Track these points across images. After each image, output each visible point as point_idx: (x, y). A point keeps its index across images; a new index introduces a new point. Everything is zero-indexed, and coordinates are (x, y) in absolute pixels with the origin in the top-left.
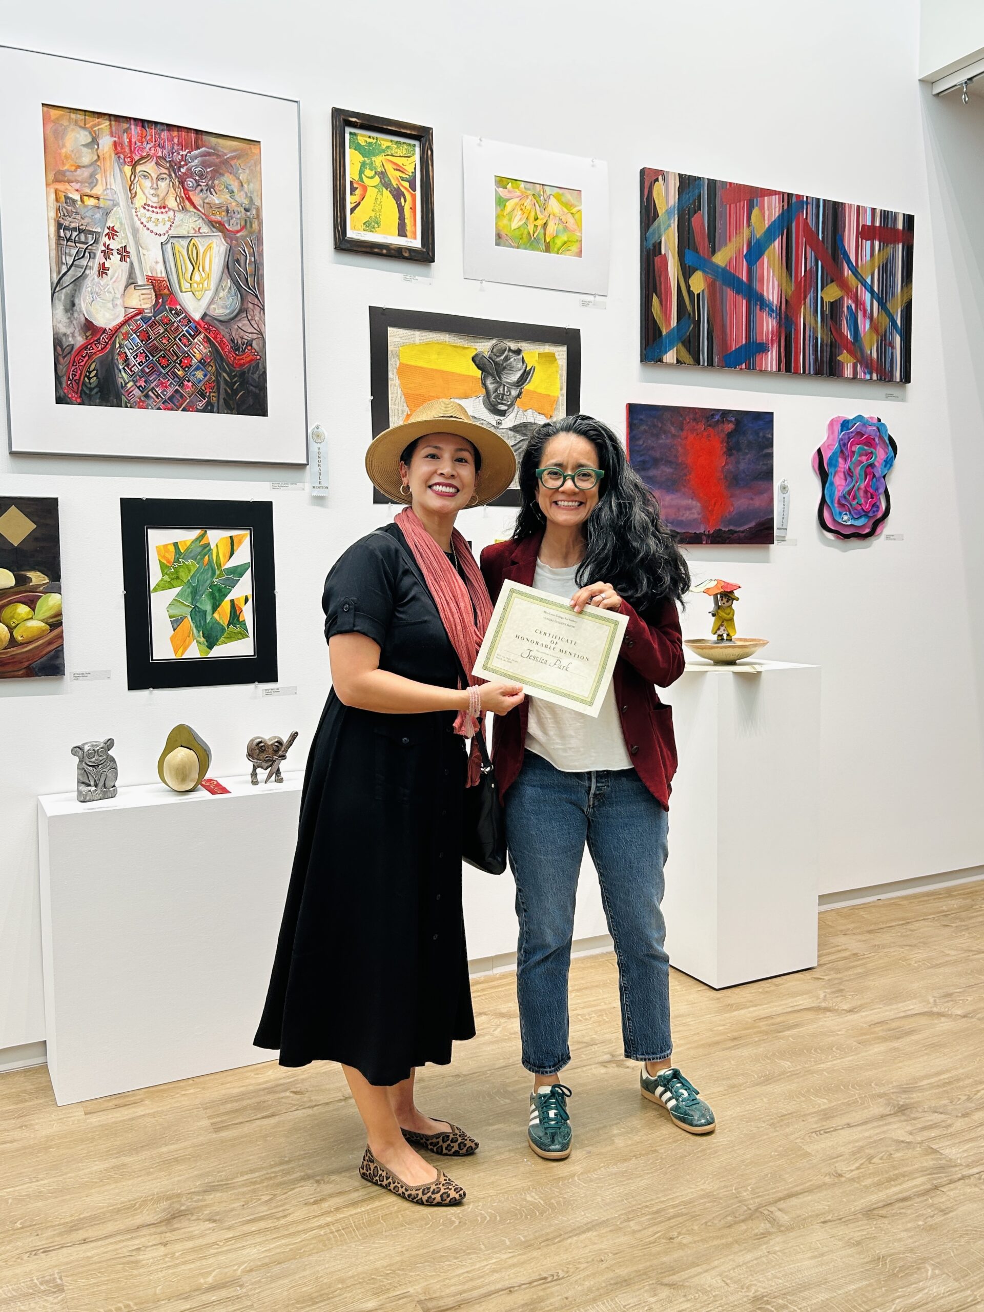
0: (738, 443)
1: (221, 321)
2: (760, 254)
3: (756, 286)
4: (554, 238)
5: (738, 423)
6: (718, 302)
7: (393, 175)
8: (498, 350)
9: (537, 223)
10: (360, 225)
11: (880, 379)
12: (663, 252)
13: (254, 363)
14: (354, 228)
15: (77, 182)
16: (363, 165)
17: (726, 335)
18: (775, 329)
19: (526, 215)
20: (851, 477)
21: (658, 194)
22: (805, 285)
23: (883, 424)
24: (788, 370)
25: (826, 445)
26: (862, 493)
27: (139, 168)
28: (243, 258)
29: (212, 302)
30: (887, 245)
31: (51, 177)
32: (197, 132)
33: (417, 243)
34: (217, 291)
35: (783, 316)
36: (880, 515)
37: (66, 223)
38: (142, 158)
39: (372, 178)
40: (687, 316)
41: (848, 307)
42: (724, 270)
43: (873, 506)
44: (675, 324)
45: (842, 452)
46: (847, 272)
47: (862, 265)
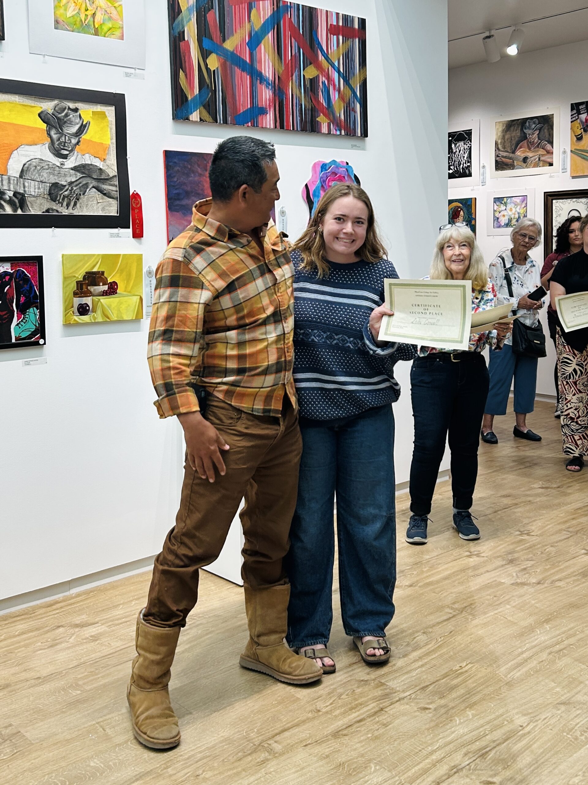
3: (257, 66)
4: (101, 24)
6: (229, 76)
8: (60, 109)
9: (87, 13)
11: (347, 134)
12: (186, 39)
17: (236, 101)
18: (271, 98)
22: (292, 66)
23: (350, 166)
24: (282, 127)
30: (348, 39)
35: (277, 88)
40: (206, 87)
41: (322, 82)
42: (232, 53)
44: (198, 92)
45: (322, 186)
46: (321, 58)
47: (331, 52)
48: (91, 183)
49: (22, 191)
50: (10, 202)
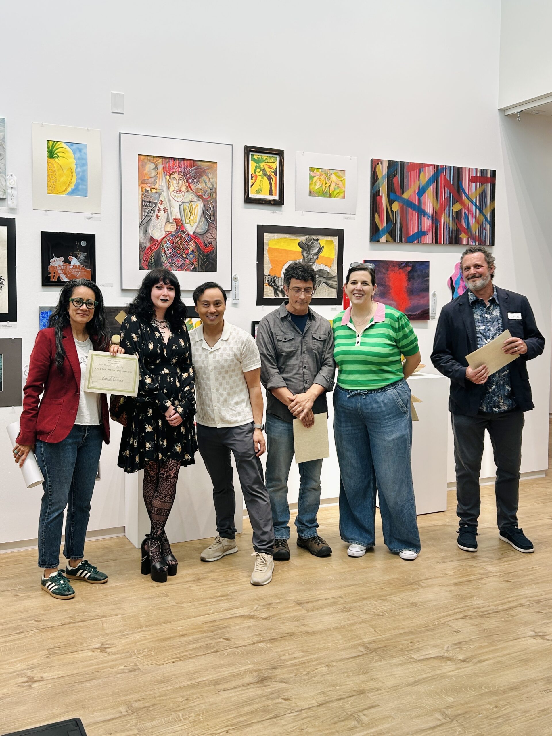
0: (413, 276)
1: (200, 235)
2: (424, 193)
3: (422, 207)
4: (333, 191)
5: (413, 267)
6: (404, 214)
7: (268, 170)
8: (309, 240)
9: (326, 186)
10: (254, 192)
12: (380, 195)
13: (212, 251)
14: (252, 193)
15: (149, 183)
16: (256, 167)
17: (408, 229)
18: (430, 225)
19: (322, 183)
21: (379, 170)
22: (444, 205)
24: (436, 242)
25: (454, 275)
27: (172, 176)
28: (209, 208)
29: (197, 227)
30: (483, 184)
31: (140, 182)
32: (194, 160)
33: (277, 198)
34: (199, 223)
35: (434, 219)
37: (145, 200)
38: (173, 172)
39: (259, 172)
40: (390, 221)
41: (464, 213)
42: (407, 200)
44: (385, 225)
46: (464, 198)
47: (471, 194)
48: (323, 280)
50: (282, 292)
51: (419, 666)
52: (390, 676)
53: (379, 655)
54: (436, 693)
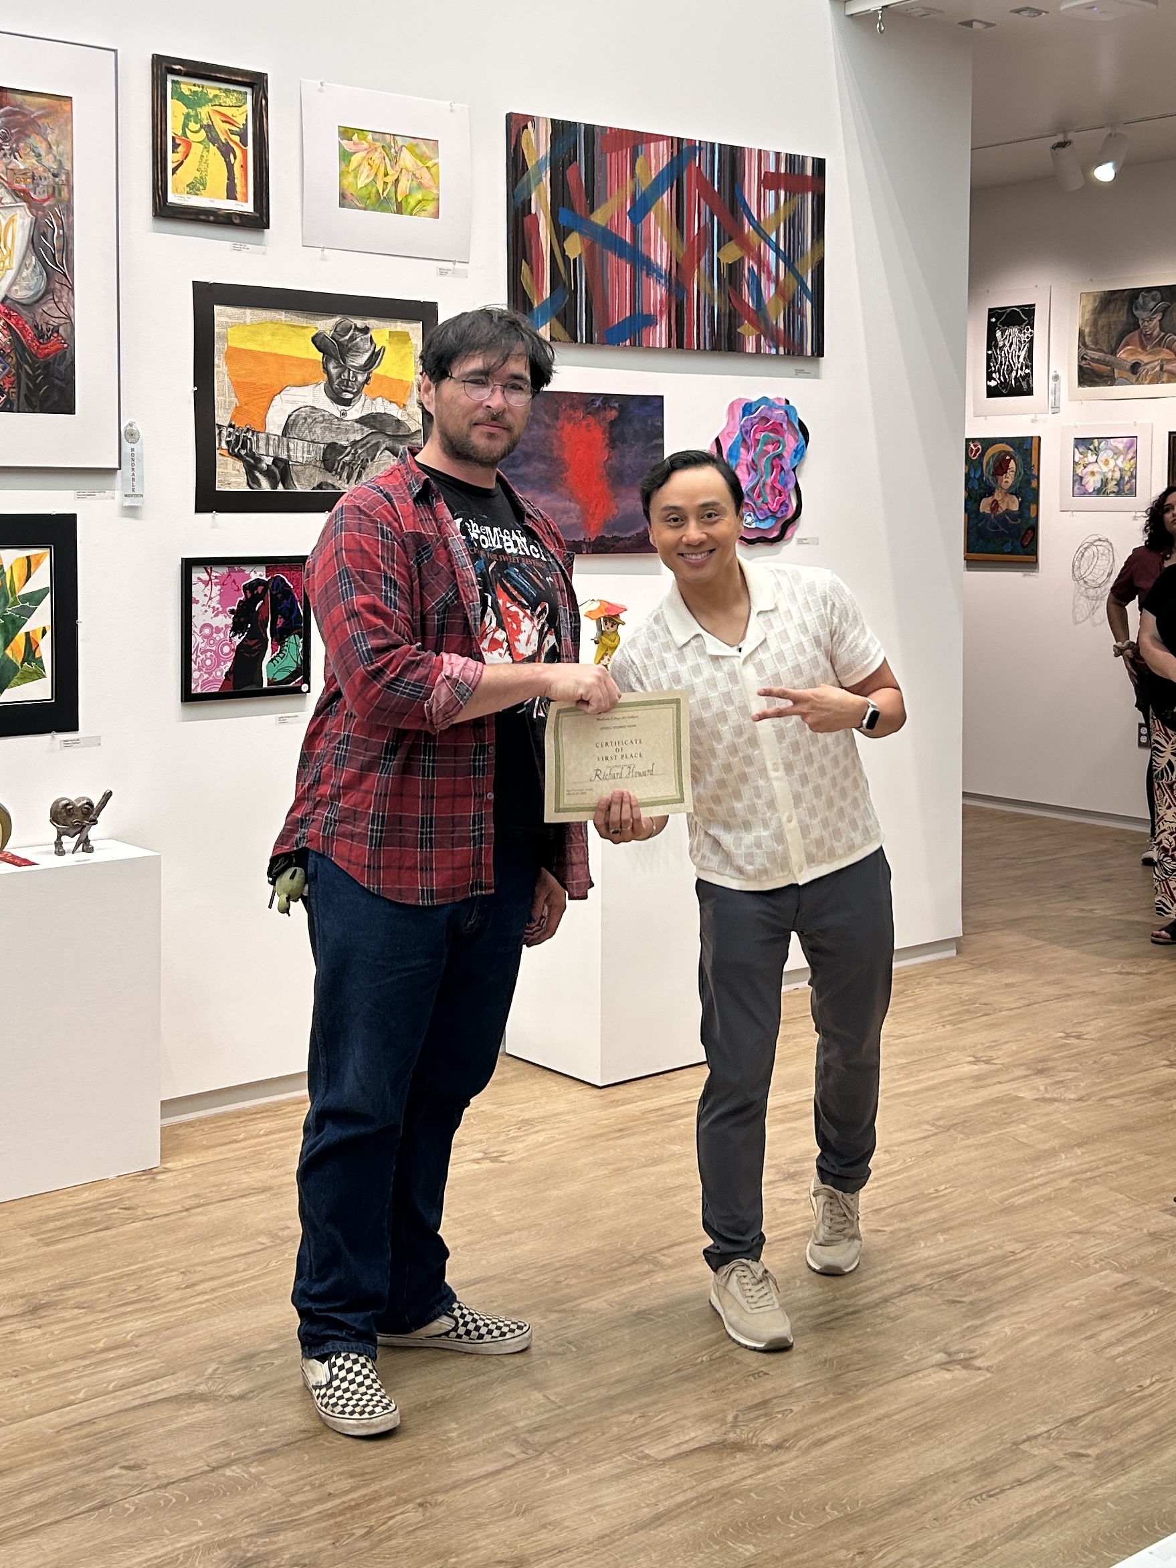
0: (622, 433)
1: (24, 305)
2: (647, 211)
3: (642, 247)
4: (406, 196)
5: (622, 410)
6: (598, 267)
7: (221, 127)
8: (342, 329)
9: (386, 179)
10: (183, 187)
11: (788, 354)
12: (533, 211)
13: (60, 353)
14: (176, 191)
16: (187, 117)
17: (607, 306)
18: (664, 299)
19: (374, 170)
20: (756, 470)
21: (528, 143)
22: (698, 247)
23: (793, 407)
24: (680, 345)
25: (726, 433)
26: (768, 490)
28: (50, 230)
29: (13, 283)
30: (794, 195)
33: (248, 207)
34: (19, 271)
35: (673, 282)
36: (790, 515)
39: (196, 132)
40: (561, 286)
41: (749, 269)
42: (604, 229)
43: (781, 505)
44: (549, 295)
45: (744, 440)
46: (748, 228)
47: (765, 219)
48: (384, 442)
49: (285, 457)
50: (268, 474)
51: (666, 1475)
52: (591, 1509)
53: (558, 1460)
54: (711, 1537)
